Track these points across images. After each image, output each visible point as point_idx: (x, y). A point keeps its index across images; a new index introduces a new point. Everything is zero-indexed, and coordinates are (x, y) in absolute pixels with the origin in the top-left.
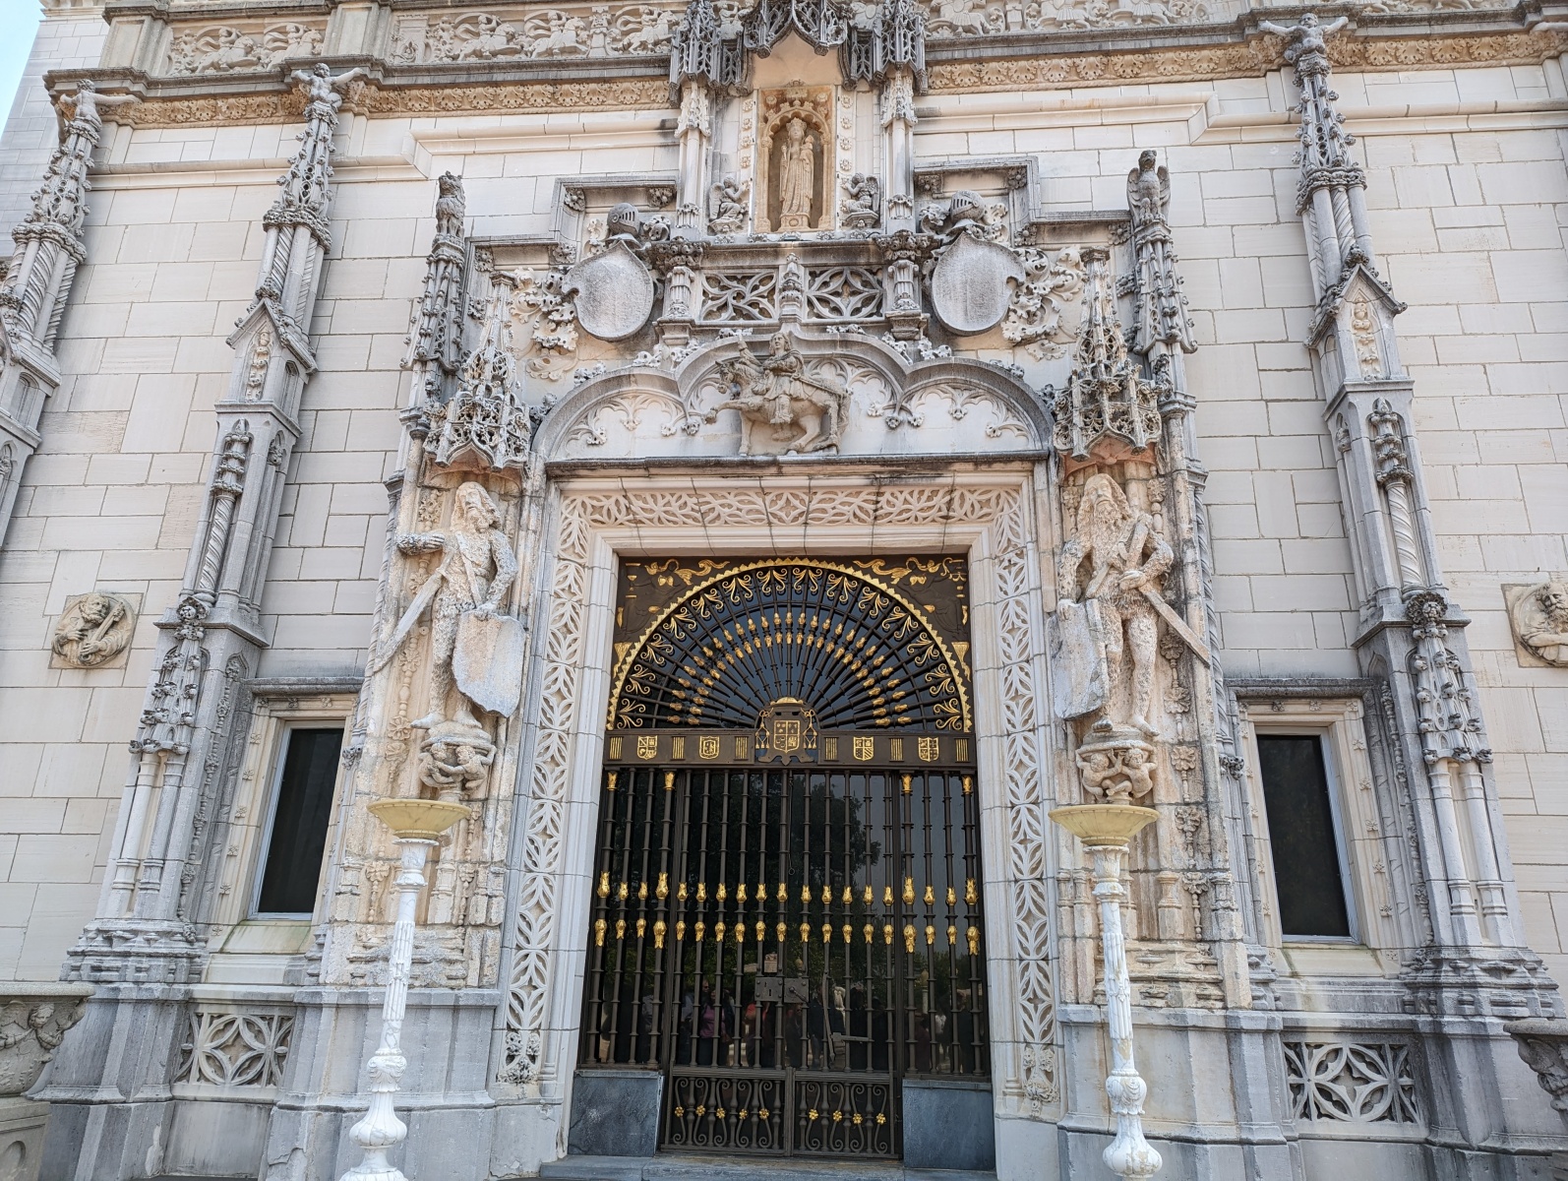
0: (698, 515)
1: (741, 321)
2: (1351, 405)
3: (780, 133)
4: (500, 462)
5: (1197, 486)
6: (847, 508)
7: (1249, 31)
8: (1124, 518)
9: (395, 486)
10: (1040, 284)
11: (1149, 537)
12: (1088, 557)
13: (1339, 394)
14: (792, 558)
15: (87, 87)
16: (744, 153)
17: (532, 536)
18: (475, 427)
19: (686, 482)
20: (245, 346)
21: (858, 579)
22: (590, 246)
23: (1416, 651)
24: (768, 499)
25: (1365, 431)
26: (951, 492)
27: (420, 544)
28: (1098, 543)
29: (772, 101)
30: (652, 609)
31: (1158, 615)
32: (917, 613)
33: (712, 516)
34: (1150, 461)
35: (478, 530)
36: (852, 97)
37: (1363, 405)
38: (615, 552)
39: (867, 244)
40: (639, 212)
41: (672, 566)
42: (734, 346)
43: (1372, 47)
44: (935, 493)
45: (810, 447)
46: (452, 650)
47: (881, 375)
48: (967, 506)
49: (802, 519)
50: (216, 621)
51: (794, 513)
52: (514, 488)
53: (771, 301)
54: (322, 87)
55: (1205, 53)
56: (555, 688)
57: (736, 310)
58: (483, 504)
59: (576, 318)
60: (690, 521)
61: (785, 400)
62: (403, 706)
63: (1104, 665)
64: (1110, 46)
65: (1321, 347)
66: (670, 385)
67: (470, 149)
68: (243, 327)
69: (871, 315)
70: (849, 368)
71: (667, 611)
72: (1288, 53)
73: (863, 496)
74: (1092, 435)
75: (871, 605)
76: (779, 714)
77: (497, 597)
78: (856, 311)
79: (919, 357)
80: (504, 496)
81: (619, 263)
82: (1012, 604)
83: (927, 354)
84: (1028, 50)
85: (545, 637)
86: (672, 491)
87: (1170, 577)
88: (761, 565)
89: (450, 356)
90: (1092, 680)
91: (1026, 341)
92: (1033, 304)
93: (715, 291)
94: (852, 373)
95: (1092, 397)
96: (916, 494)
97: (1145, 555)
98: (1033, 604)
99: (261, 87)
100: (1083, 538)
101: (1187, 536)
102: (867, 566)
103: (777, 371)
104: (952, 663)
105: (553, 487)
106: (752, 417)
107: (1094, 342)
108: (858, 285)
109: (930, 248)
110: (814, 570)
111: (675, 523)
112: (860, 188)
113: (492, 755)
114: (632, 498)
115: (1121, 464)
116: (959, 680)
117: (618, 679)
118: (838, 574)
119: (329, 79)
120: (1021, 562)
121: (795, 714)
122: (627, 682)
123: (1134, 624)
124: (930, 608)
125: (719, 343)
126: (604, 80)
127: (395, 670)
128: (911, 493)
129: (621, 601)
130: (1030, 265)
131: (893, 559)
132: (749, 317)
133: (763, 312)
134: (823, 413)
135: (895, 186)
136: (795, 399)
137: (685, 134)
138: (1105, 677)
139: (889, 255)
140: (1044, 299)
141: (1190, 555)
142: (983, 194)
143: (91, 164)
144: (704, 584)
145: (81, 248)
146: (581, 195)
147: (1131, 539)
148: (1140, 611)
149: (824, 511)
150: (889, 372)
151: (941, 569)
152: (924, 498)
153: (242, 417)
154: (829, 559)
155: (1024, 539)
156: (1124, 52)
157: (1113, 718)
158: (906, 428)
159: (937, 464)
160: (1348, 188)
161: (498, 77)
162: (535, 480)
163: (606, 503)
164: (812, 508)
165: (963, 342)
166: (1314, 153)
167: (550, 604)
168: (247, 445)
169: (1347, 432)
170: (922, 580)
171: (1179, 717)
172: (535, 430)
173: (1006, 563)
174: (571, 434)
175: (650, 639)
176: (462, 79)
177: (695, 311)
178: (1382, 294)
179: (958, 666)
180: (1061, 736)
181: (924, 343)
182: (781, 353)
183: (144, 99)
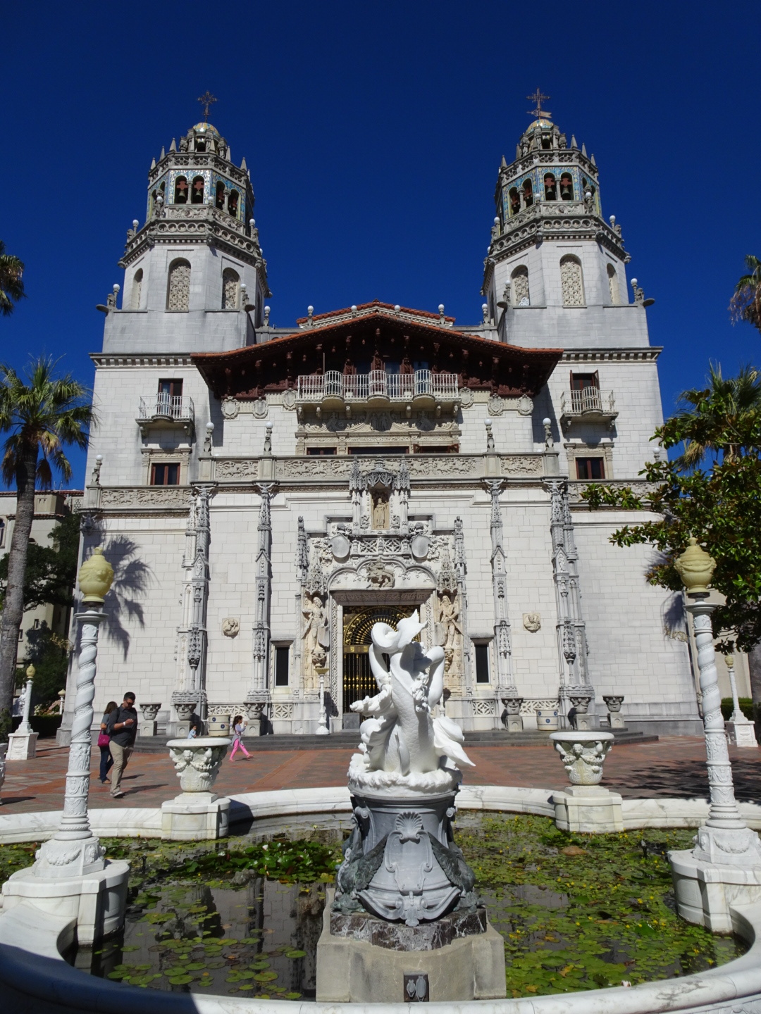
0: (362, 599)
1: (369, 553)
3: (376, 501)
5: (464, 596)
6: (394, 597)
7: (482, 481)
9: (298, 596)
10: (435, 545)
14: (382, 607)
16: (368, 507)
18: (317, 586)
19: (360, 593)
20: (259, 562)
21: (396, 610)
22: (334, 533)
23: (501, 631)
24: (377, 596)
25: (497, 585)
26: (416, 595)
28: (444, 610)
29: (374, 493)
30: (351, 618)
31: (454, 625)
33: (365, 598)
35: (318, 607)
36: (393, 493)
37: (497, 579)
38: (343, 606)
39: (397, 534)
41: (355, 608)
42: (368, 560)
43: (510, 484)
45: (386, 586)
46: (317, 634)
50: (265, 627)
51: (383, 598)
53: (376, 547)
54: (265, 490)
55: (473, 485)
57: (368, 549)
58: (319, 602)
59: (332, 552)
60: (360, 601)
61: (381, 576)
63: (444, 636)
64: (452, 482)
66: (355, 570)
68: (259, 558)
69: (398, 552)
71: (354, 618)
72: (490, 489)
73: (398, 595)
74: (443, 589)
77: (324, 622)
78: (395, 551)
83: (411, 563)
84: (434, 482)
90: (442, 639)
91: (432, 559)
93: (363, 545)
94: (395, 567)
95: (443, 580)
97: (453, 613)
98: (432, 620)
99: (246, 485)
100: (442, 608)
102: (398, 608)
103: (379, 569)
105: (331, 594)
107: (445, 566)
108: (395, 545)
109: (411, 536)
110: (386, 609)
111: (357, 601)
112: (395, 518)
113: (326, 655)
114: (347, 596)
118: (392, 609)
120: (430, 610)
122: (346, 635)
123: (450, 627)
125: (365, 559)
126: (333, 486)
129: (344, 616)
130: (433, 540)
131: (404, 606)
132: (371, 551)
133: (375, 550)
134: (389, 577)
135: (403, 519)
136: (383, 576)
137: (354, 503)
138: (444, 638)
139: (402, 538)
140: (436, 549)
142: (423, 520)
144: (362, 612)
145: (208, 531)
146: (331, 520)
147: (450, 609)
148: (451, 624)
149: (389, 598)
150: (402, 566)
152: (410, 596)
153: (261, 580)
155: (431, 605)
156: (455, 484)
157: (446, 646)
158: (407, 581)
159: (413, 590)
160: (499, 527)
161: (307, 484)
162: (328, 594)
163: (342, 596)
164: (386, 597)
165: (419, 560)
166: (493, 516)
168: (263, 587)
172: (327, 582)
173: (427, 610)
175: (351, 625)
176: (298, 484)
177: (359, 550)
178: (503, 554)
181: (410, 560)
182: (379, 564)
183: (216, 487)
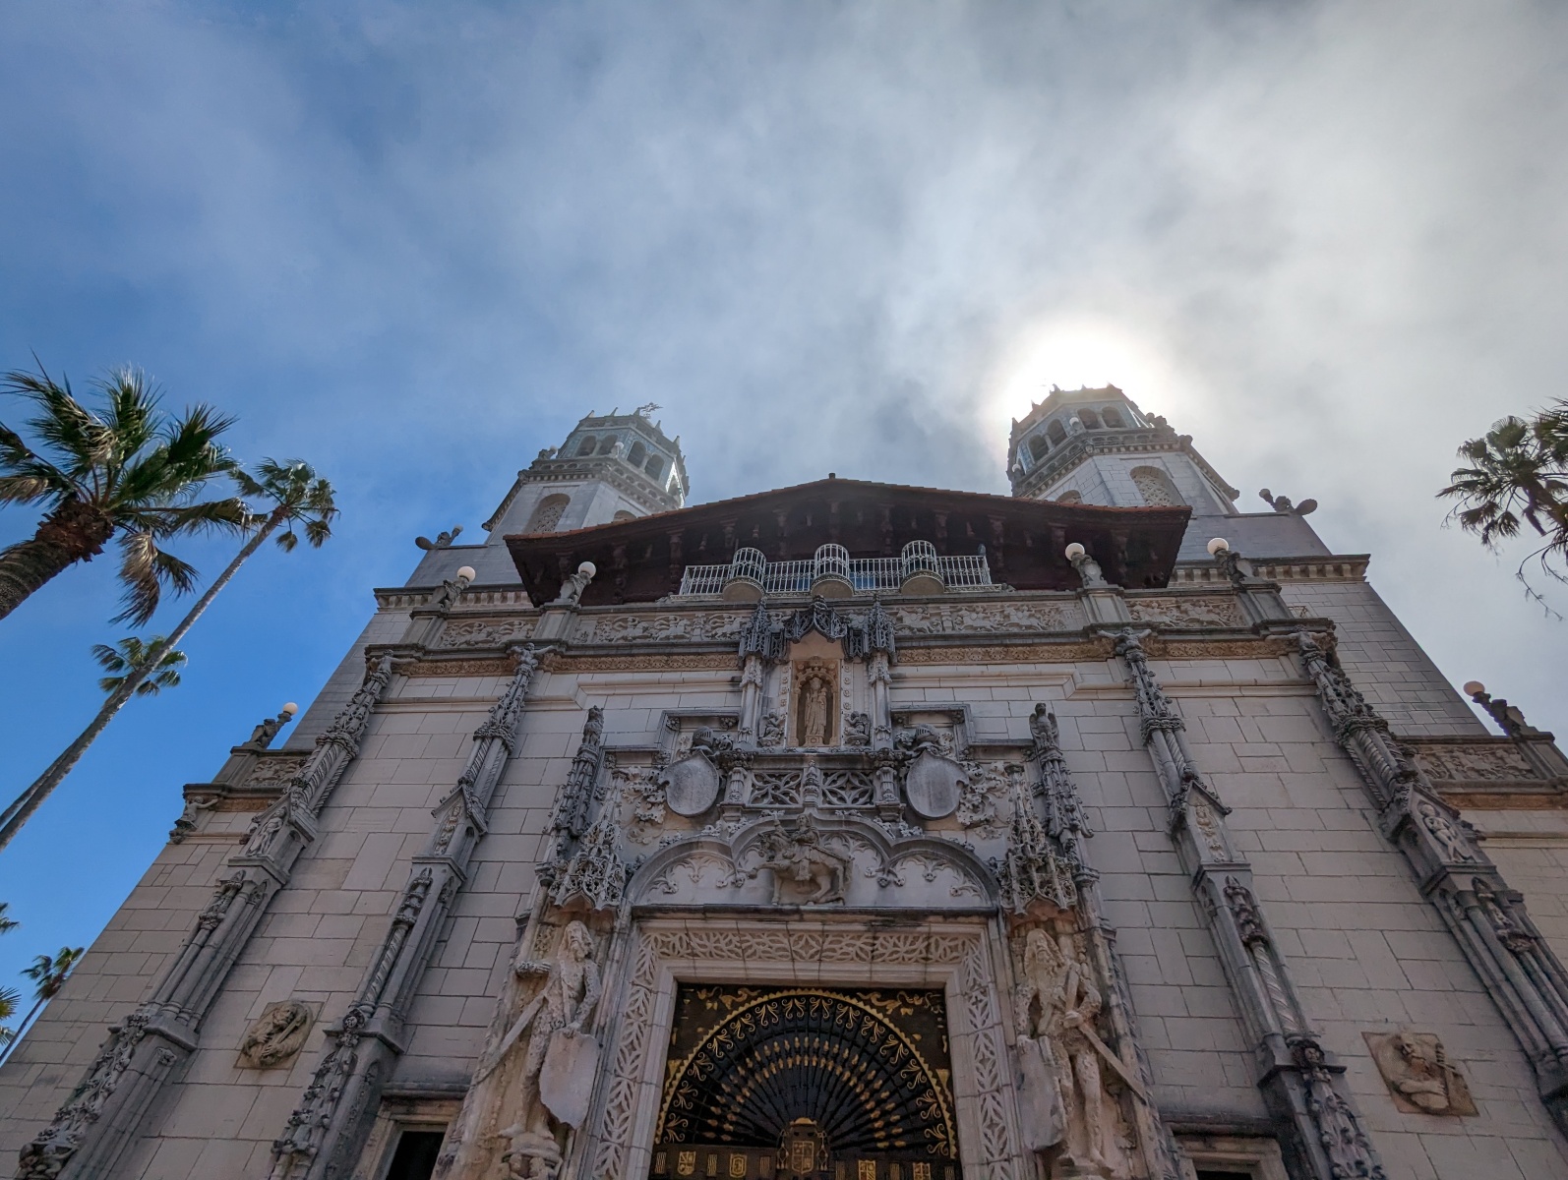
0: (740, 951)
1: (777, 805)
2: (1209, 880)
3: (806, 686)
4: (599, 907)
5: (1110, 940)
6: (851, 949)
7: (1091, 636)
8: (1059, 966)
9: (522, 921)
10: (979, 786)
11: (1081, 985)
12: (1036, 998)
13: (1198, 873)
14: (810, 989)
15: (389, 654)
16: (783, 697)
17: (615, 965)
18: (586, 879)
19: (732, 924)
20: (442, 816)
21: (861, 1009)
22: (680, 753)
23: (1309, 1093)
24: (792, 939)
25: (1224, 900)
26: (928, 938)
27: (532, 970)
28: (1042, 985)
29: (801, 667)
30: (700, 1030)
31: (1097, 1052)
32: (907, 1041)
33: (750, 952)
34: (1072, 919)
35: (576, 959)
36: (851, 666)
37: (1219, 881)
38: (675, 979)
39: (861, 756)
40: (714, 732)
41: (717, 993)
42: (771, 823)
43: (1170, 646)
44: (916, 939)
45: (823, 900)
46: (542, 1064)
47: (873, 846)
48: (941, 951)
49: (817, 957)
50: (370, 1030)
51: (812, 951)
52: (607, 926)
53: (798, 792)
54: (528, 657)
55: (1067, 647)
56: (616, 1102)
57: (774, 797)
58: (583, 938)
59: (665, 801)
60: (733, 955)
61: (806, 863)
62: (495, 1115)
63: (1060, 1099)
64: (1008, 642)
65: (1179, 837)
66: (725, 850)
67: (612, 692)
68: (445, 803)
69: (865, 803)
70: (851, 841)
71: (711, 1032)
72: (1118, 649)
73: (863, 940)
74: (1028, 898)
75: (870, 1031)
76: (796, 1134)
77: (583, 1016)
78: (855, 800)
79: (901, 835)
80: (599, 932)
81: (697, 764)
82: (981, 1036)
83: (905, 832)
84: (958, 643)
85: (615, 1054)
86: (721, 931)
87: (1102, 1016)
88: (785, 993)
89: (578, 824)
90: (1052, 1113)
91: (973, 825)
92: (977, 799)
93: (761, 784)
94: (853, 844)
95: (1024, 869)
96: (902, 939)
97: (1080, 997)
98: (997, 1035)
99: (491, 656)
100: (1030, 981)
101: (1109, 983)
102: (867, 998)
103: (801, 842)
104: (937, 1089)
105: (635, 925)
106: (782, 875)
107: (1021, 829)
108: (857, 783)
109: (904, 760)
110: (826, 999)
111: (722, 956)
112: (857, 720)
113: (557, 1168)
114: (692, 936)
115: (1052, 920)
116: (944, 1106)
117: (668, 1093)
118: (845, 1004)
119: (533, 652)
120: (985, 999)
121: (811, 1135)
122: (675, 1097)
123: (1079, 1060)
124: (917, 1037)
125: (761, 820)
126: (699, 654)
127: (494, 1082)
128: (899, 938)
129: (677, 1022)
130: (971, 772)
131: (888, 992)
132: (783, 802)
133: (792, 799)
134: (833, 873)
135: (879, 720)
136: (812, 862)
137: (746, 685)
138: (1062, 1110)
139: (877, 764)
140: (983, 796)
141: (1114, 1000)
142: (937, 727)
143: (378, 697)
144: (741, 1009)
145: (357, 749)
146: (676, 721)
147: (1067, 983)
148: (1083, 1048)
149: (834, 950)
150: (878, 843)
151: (924, 1003)
152: (908, 943)
153: (428, 866)
154: (838, 990)
155: (986, 980)
156: (1017, 645)
157: (1073, 1152)
158: (893, 887)
159: (916, 916)
160: (1174, 730)
161: (635, 651)
162: (624, 919)
163: (672, 939)
164: (825, 947)
165: (931, 825)
166: (1147, 707)
167: (622, 1022)
168: (427, 887)
169: (1211, 901)
170: (910, 1011)
171: (1128, 1152)
172: (628, 880)
173: (974, 1000)
174: (654, 884)
175: (696, 1058)
176: (613, 652)
177: (746, 798)
178: (1213, 801)
179: (942, 1092)
180: (1032, 1165)
181: (903, 824)
182: (804, 829)
183: (420, 660)
